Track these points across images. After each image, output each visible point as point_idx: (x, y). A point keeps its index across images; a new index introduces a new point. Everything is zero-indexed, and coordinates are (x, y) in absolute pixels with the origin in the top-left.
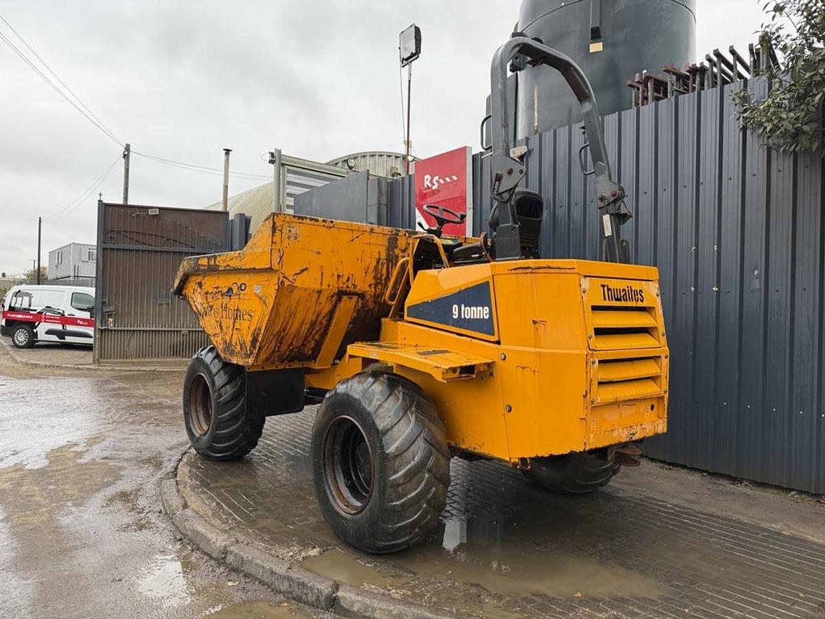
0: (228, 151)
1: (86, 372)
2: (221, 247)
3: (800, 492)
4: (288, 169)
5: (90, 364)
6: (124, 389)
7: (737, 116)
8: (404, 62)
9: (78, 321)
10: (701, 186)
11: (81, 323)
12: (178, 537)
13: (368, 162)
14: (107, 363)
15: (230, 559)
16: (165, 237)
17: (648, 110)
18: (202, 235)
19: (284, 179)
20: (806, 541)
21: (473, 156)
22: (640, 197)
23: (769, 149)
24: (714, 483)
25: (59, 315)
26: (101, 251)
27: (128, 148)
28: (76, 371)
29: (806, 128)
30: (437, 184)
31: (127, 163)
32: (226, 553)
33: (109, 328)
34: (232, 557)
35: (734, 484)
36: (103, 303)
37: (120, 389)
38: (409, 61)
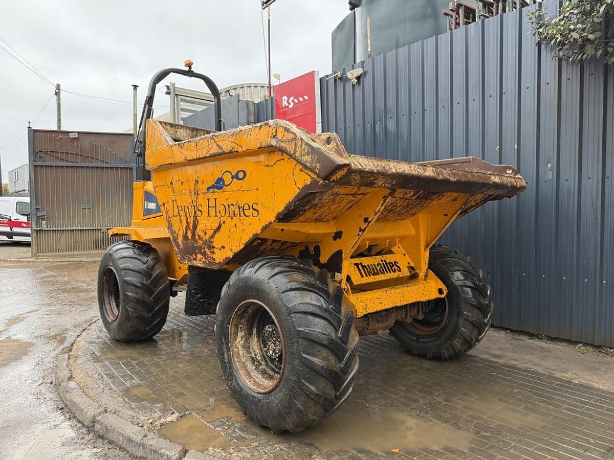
0: (135, 87)
1: (26, 264)
2: (129, 162)
3: (586, 344)
4: (181, 99)
5: (30, 258)
6: (52, 276)
7: (533, 32)
8: (264, 5)
9: (23, 224)
10: (504, 95)
11: (25, 225)
12: (60, 407)
13: (246, 92)
14: (44, 256)
15: (98, 427)
16: (84, 156)
17: (459, 32)
18: (114, 153)
19: (178, 106)
20: (592, 388)
21: (320, 79)
22: (454, 107)
23: (560, 60)
24: (516, 339)
25: (7, 220)
26: (32, 168)
27: (58, 87)
28: (18, 263)
29: (591, 37)
30: (292, 104)
31: (59, 99)
32: (95, 422)
33: (43, 228)
34: (99, 426)
35: (531, 339)
36: (36, 209)
37: (48, 277)
38: (268, 3)
